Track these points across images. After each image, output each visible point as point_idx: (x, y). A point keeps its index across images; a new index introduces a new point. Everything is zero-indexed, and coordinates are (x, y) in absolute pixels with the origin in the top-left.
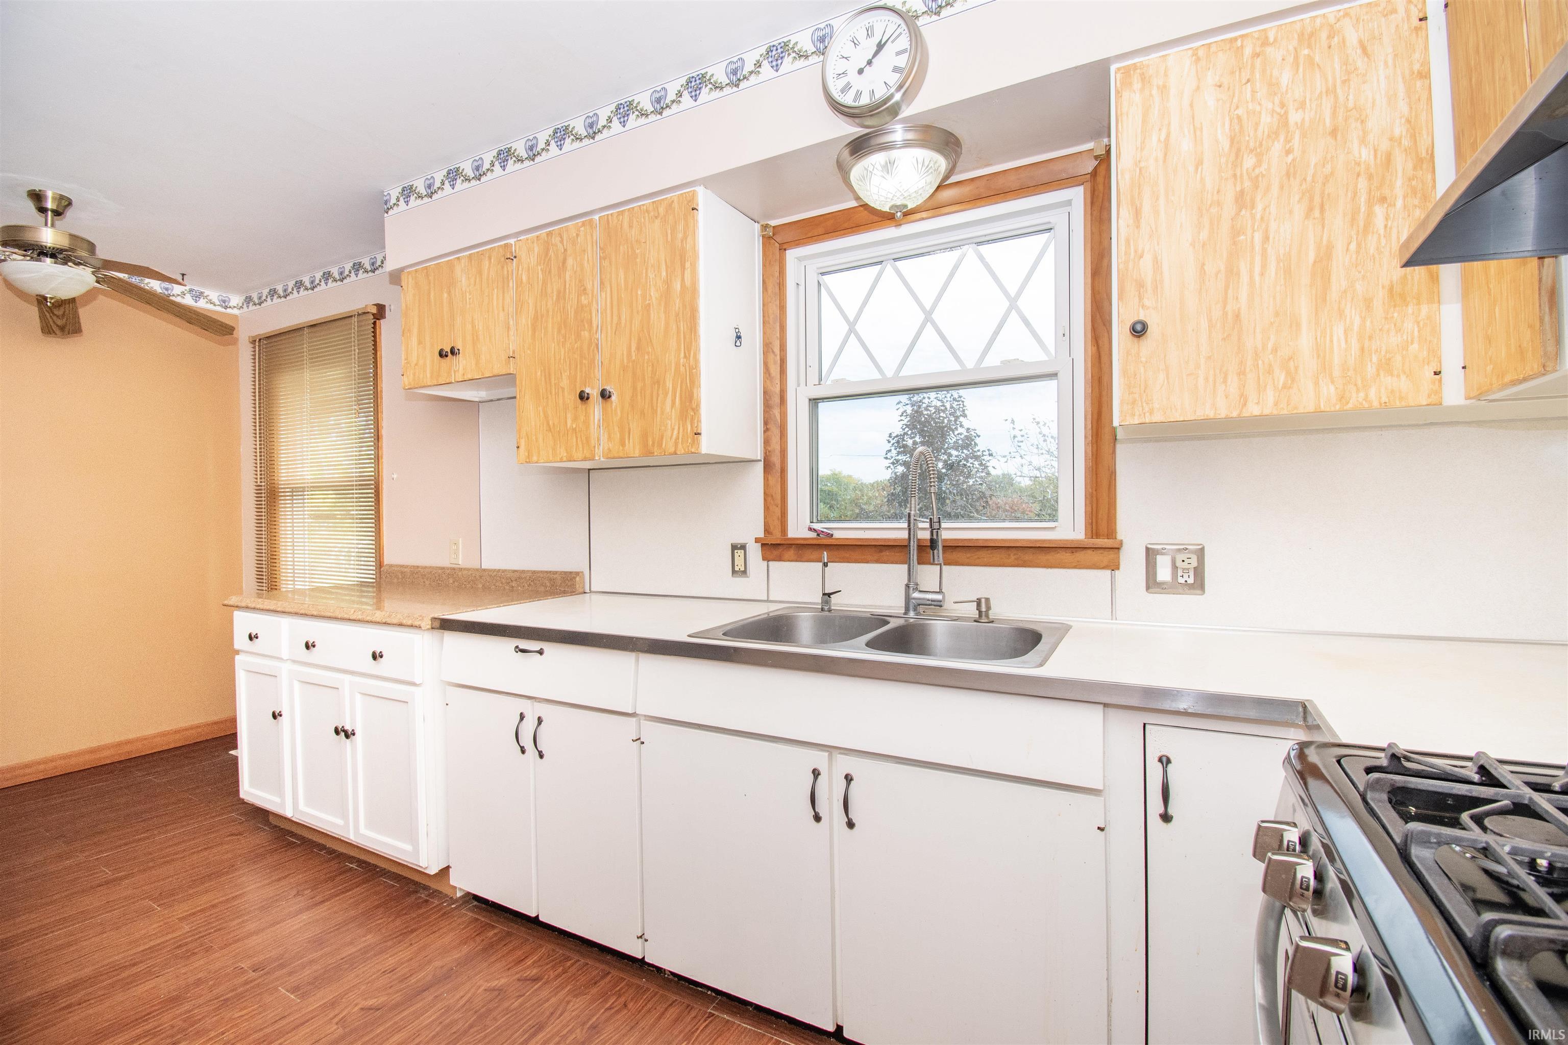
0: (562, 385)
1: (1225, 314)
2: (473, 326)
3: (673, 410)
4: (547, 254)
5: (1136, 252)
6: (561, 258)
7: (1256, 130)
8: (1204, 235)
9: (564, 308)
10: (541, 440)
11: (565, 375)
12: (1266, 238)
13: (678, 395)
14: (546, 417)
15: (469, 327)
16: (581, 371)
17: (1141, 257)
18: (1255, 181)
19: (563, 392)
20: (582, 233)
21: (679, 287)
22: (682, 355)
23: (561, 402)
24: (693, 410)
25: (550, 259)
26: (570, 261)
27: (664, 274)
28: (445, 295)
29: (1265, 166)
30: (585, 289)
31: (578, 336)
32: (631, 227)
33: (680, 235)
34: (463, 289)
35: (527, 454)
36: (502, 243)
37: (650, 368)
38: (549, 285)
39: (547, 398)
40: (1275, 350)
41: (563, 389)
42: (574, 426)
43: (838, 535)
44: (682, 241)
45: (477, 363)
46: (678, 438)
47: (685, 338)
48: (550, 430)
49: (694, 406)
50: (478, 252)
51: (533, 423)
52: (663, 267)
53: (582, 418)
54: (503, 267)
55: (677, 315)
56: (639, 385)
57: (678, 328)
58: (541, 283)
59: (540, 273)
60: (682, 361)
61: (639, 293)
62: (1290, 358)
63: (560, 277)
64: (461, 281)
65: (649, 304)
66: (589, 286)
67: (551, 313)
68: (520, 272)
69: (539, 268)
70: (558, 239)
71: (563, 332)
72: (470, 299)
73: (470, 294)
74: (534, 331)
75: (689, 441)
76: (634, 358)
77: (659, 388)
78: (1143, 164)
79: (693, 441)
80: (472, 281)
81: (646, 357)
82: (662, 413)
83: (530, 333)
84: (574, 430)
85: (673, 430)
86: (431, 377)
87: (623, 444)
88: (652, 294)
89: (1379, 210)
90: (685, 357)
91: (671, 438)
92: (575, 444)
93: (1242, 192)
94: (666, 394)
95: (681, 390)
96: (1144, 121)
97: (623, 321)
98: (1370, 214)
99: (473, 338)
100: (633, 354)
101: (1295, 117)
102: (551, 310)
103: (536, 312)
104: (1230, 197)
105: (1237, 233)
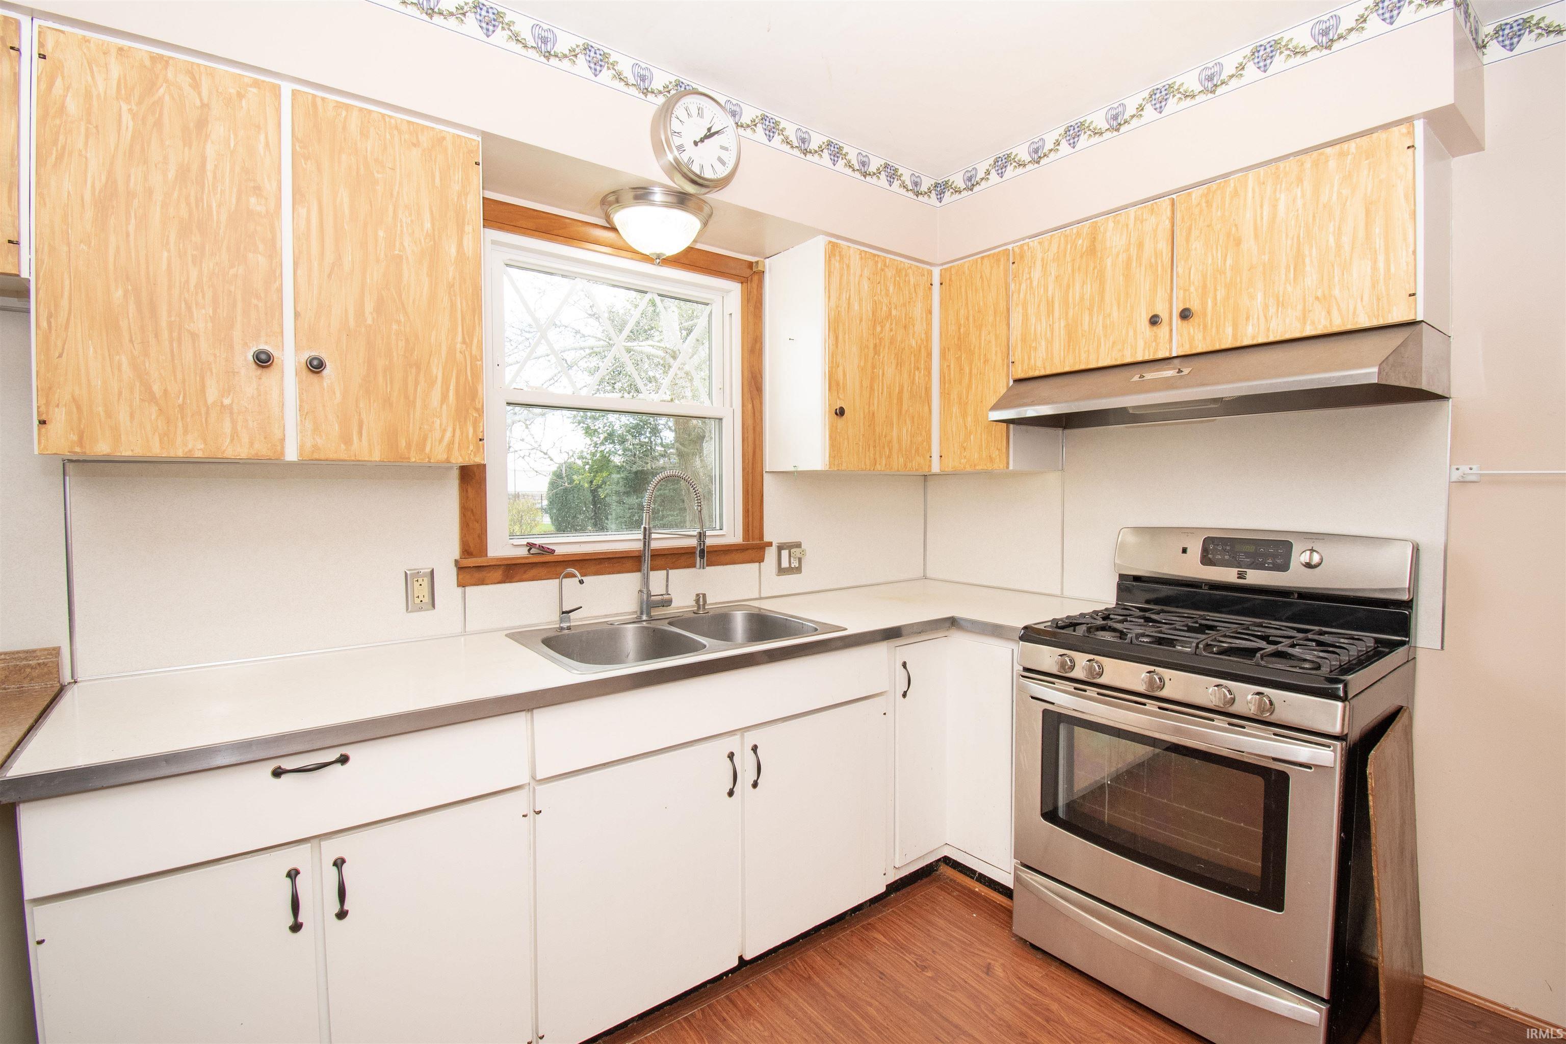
0: (190, 327)
1: (869, 411)
3: (444, 407)
5: (836, 363)
6: (193, 113)
7: (881, 311)
8: (862, 364)
9: (200, 199)
10: (122, 416)
11: (203, 312)
12: (883, 374)
13: (452, 388)
16: (246, 317)
17: (838, 367)
18: (880, 339)
19: (194, 340)
20: (251, 96)
21: (453, 251)
22: (459, 338)
24: (477, 410)
25: (159, 102)
26: (217, 130)
27: (428, 225)
29: (884, 333)
30: (258, 188)
31: (240, 259)
33: (456, 187)
37: (401, 344)
40: (885, 436)
41: (195, 335)
42: (226, 401)
43: (560, 550)
44: (459, 196)
46: (452, 442)
47: (463, 319)
49: (479, 406)
51: (96, 383)
52: (427, 216)
53: (250, 391)
55: (451, 286)
56: (381, 363)
57: (453, 306)
60: (459, 346)
61: (381, 234)
62: (890, 441)
65: (401, 257)
66: (269, 187)
67: (158, 197)
71: (195, 238)
75: (471, 448)
76: (369, 321)
77: (418, 373)
78: (839, 309)
79: (478, 448)
81: (395, 327)
82: (425, 407)
84: (226, 407)
85: (444, 431)
87: (346, 441)
88: (406, 244)
89: (917, 373)
90: (464, 342)
91: (441, 441)
93: (876, 344)
94: (432, 383)
95: (457, 382)
96: (840, 284)
98: (914, 374)
100: (369, 317)
101: (894, 312)
102: (158, 192)
104: (871, 346)
105: (874, 367)
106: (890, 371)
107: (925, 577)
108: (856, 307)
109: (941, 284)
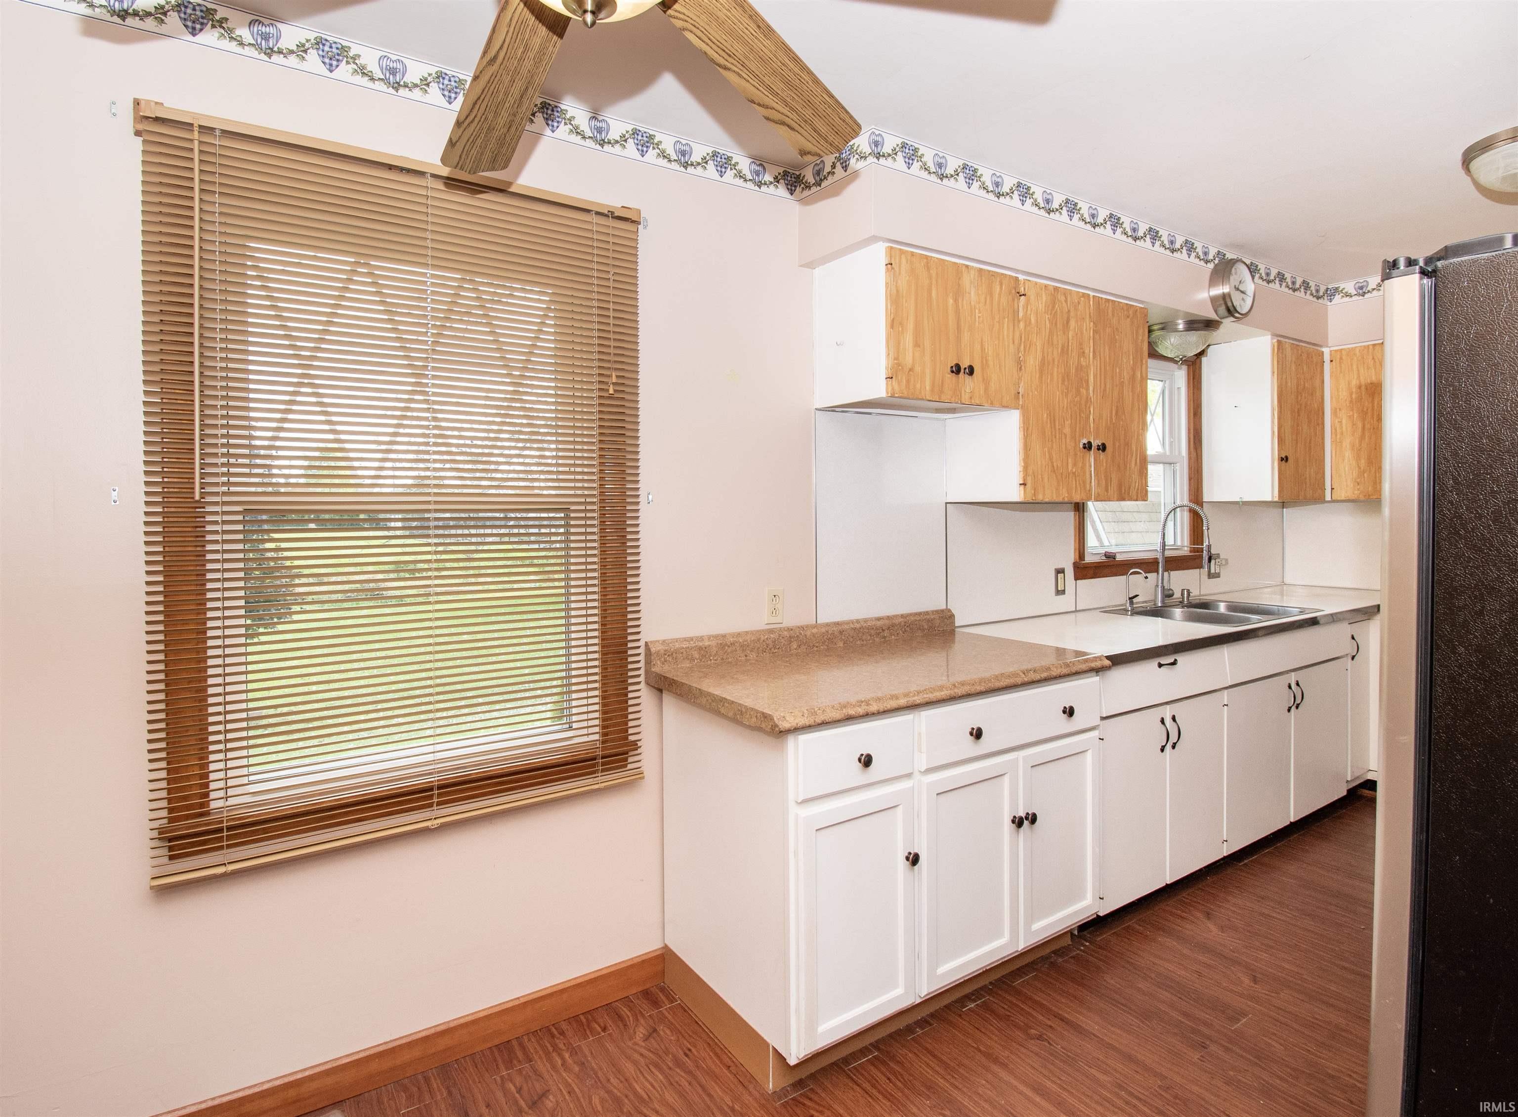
0: (1064, 431)
1: (1296, 458)
2: (983, 349)
4: (1053, 307)
5: (1280, 424)
6: (1065, 316)
7: (1301, 385)
8: (1293, 423)
9: (1067, 362)
10: (1046, 480)
11: (1068, 423)
12: (1302, 430)
14: (1051, 459)
15: (977, 347)
16: (1080, 423)
17: (1281, 427)
18: (1300, 405)
19: (1066, 438)
20: (1081, 302)
21: (1139, 376)
22: (1141, 427)
23: (1064, 446)
24: (1145, 469)
25: (1056, 312)
26: (1072, 323)
28: (951, 301)
30: (1084, 353)
31: (1078, 392)
32: (1113, 315)
33: (1140, 338)
34: (973, 303)
35: (1033, 492)
36: (1014, 275)
37: (1123, 432)
38: (1055, 337)
39: (1052, 441)
40: (1303, 475)
41: (1066, 435)
42: (1074, 470)
43: (1119, 557)
45: (986, 390)
46: (1138, 489)
48: (1054, 471)
50: (989, 271)
51: (1039, 463)
53: (1080, 465)
54: (1013, 300)
55: (1138, 396)
56: (1117, 444)
57: (1139, 406)
58: (1048, 331)
59: (1047, 322)
61: (1117, 370)
62: (1306, 479)
63: (1064, 333)
64: (970, 293)
66: (1087, 351)
67: (1056, 363)
68: (1029, 312)
69: (1047, 317)
70: (1063, 298)
71: (1066, 383)
72: (979, 317)
73: (980, 312)
74: (1041, 377)
75: (1144, 492)
76: (1114, 421)
78: (1282, 386)
80: (983, 300)
82: (1130, 468)
83: (1037, 376)
84: (1074, 473)
85: (1135, 482)
86: (932, 390)
87: (1107, 491)
92: (1074, 486)
93: (1298, 408)
96: (1282, 368)
97: (1108, 389)
98: (1316, 428)
99: (982, 362)
100: (1114, 418)
101: (1306, 385)
102: (1056, 360)
103: (1043, 358)
104: (1296, 410)
105: (1298, 426)
106: (1305, 427)
107: (1283, 583)
108: (1289, 384)
109: (1331, 361)
